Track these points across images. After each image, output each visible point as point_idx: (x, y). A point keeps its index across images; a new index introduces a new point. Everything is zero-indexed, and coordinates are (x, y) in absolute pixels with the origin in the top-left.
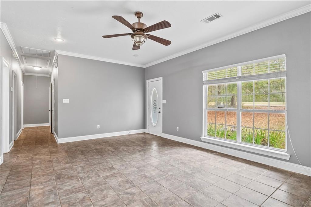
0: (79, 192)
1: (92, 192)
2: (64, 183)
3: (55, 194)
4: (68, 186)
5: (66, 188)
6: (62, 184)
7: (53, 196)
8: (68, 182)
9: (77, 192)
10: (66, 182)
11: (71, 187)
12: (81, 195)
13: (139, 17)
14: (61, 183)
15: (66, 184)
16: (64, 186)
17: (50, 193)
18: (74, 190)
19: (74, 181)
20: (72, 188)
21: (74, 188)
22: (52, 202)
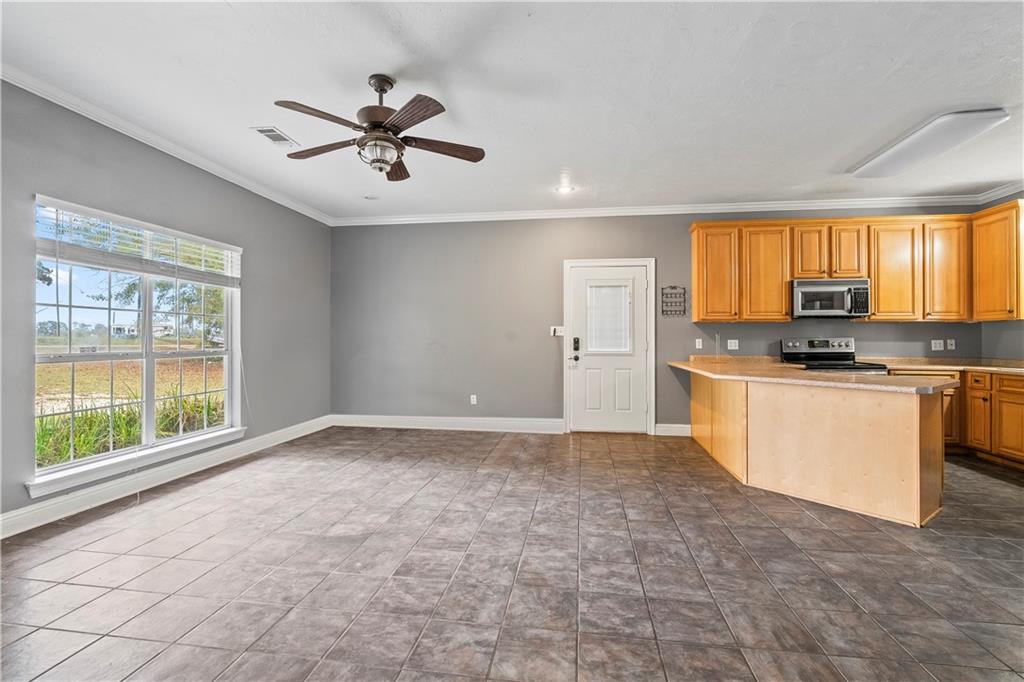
0: (540, 536)
1: (519, 528)
2: (560, 570)
3: (585, 548)
4: (553, 558)
5: (560, 554)
6: (565, 569)
7: (590, 546)
8: (550, 569)
9: (544, 536)
10: (553, 573)
11: (549, 553)
12: (542, 529)
13: (382, 90)
14: (566, 572)
15: (557, 564)
16: (562, 560)
17: (595, 555)
18: (546, 542)
19: (535, 565)
20: (549, 549)
21: (546, 547)
22: (593, 536)
